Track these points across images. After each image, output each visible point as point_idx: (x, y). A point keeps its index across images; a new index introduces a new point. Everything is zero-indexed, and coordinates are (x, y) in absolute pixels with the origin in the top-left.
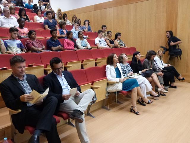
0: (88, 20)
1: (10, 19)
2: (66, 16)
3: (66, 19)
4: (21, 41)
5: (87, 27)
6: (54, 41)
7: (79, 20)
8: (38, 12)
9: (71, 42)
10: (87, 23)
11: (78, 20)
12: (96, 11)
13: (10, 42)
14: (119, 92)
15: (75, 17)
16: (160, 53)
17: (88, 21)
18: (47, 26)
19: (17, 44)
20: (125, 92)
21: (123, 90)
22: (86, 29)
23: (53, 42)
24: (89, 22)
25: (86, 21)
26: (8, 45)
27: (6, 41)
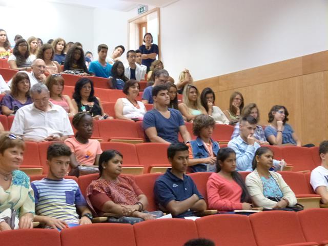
0: (284, 108)
1: (49, 112)
2: (209, 95)
3: (210, 104)
4: (78, 182)
5: (280, 128)
6: (179, 181)
7: (255, 106)
8: (131, 89)
9: (230, 183)
10: (278, 115)
11: (251, 108)
12: (308, 77)
13: (46, 186)
15: (238, 96)
17: (282, 110)
18: (152, 132)
19: (67, 193)
22: (276, 136)
23: (175, 185)
24: (286, 113)
25: (275, 109)
26: (41, 195)
27: (35, 183)
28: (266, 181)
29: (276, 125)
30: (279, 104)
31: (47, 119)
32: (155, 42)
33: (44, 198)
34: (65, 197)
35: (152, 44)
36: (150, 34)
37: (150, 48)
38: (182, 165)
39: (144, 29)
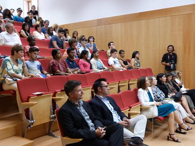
0: (93, 37)
1: (13, 35)
2: (67, 31)
4: (40, 62)
5: (92, 45)
6: (72, 62)
7: (84, 36)
8: (38, 28)
9: (87, 63)
10: (91, 40)
11: (82, 37)
12: (99, 27)
13: (30, 63)
14: (156, 118)
15: (76, 33)
16: (181, 75)
17: (92, 38)
18: (55, 43)
20: (161, 117)
21: (158, 115)
22: (91, 47)
23: (71, 63)
24: (94, 39)
25: (90, 37)
26: (29, 66)
28: (97, 61)
29: (91, 44)
30: (91, 36)
31: (13, 38)
32: (36, 10)
33: (30, 67)
34: (37, 67)
35: (35, 10)
36: (34, 6)
37: (34, 12)
38: (73, 55)
39: (30, 4)
